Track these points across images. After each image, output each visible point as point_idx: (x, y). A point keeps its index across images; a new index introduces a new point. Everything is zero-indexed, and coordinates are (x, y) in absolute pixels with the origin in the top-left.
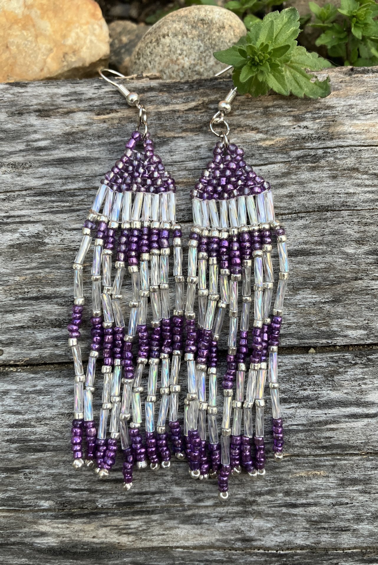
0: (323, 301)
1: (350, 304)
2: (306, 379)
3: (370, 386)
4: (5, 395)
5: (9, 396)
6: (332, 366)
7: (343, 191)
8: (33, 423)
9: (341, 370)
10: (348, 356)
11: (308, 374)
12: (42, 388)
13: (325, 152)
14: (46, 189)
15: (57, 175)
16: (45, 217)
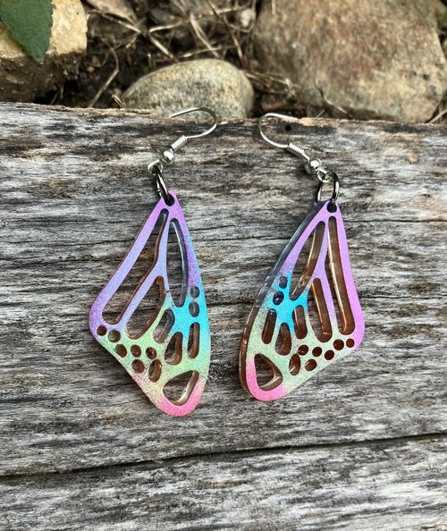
1: (372, 398)
2: (321, 476)
6: (348, 461)
9: (357, 465)
13: (361, 226)
14: (27, 259)
15: (41, 240)
16: (26, 298)
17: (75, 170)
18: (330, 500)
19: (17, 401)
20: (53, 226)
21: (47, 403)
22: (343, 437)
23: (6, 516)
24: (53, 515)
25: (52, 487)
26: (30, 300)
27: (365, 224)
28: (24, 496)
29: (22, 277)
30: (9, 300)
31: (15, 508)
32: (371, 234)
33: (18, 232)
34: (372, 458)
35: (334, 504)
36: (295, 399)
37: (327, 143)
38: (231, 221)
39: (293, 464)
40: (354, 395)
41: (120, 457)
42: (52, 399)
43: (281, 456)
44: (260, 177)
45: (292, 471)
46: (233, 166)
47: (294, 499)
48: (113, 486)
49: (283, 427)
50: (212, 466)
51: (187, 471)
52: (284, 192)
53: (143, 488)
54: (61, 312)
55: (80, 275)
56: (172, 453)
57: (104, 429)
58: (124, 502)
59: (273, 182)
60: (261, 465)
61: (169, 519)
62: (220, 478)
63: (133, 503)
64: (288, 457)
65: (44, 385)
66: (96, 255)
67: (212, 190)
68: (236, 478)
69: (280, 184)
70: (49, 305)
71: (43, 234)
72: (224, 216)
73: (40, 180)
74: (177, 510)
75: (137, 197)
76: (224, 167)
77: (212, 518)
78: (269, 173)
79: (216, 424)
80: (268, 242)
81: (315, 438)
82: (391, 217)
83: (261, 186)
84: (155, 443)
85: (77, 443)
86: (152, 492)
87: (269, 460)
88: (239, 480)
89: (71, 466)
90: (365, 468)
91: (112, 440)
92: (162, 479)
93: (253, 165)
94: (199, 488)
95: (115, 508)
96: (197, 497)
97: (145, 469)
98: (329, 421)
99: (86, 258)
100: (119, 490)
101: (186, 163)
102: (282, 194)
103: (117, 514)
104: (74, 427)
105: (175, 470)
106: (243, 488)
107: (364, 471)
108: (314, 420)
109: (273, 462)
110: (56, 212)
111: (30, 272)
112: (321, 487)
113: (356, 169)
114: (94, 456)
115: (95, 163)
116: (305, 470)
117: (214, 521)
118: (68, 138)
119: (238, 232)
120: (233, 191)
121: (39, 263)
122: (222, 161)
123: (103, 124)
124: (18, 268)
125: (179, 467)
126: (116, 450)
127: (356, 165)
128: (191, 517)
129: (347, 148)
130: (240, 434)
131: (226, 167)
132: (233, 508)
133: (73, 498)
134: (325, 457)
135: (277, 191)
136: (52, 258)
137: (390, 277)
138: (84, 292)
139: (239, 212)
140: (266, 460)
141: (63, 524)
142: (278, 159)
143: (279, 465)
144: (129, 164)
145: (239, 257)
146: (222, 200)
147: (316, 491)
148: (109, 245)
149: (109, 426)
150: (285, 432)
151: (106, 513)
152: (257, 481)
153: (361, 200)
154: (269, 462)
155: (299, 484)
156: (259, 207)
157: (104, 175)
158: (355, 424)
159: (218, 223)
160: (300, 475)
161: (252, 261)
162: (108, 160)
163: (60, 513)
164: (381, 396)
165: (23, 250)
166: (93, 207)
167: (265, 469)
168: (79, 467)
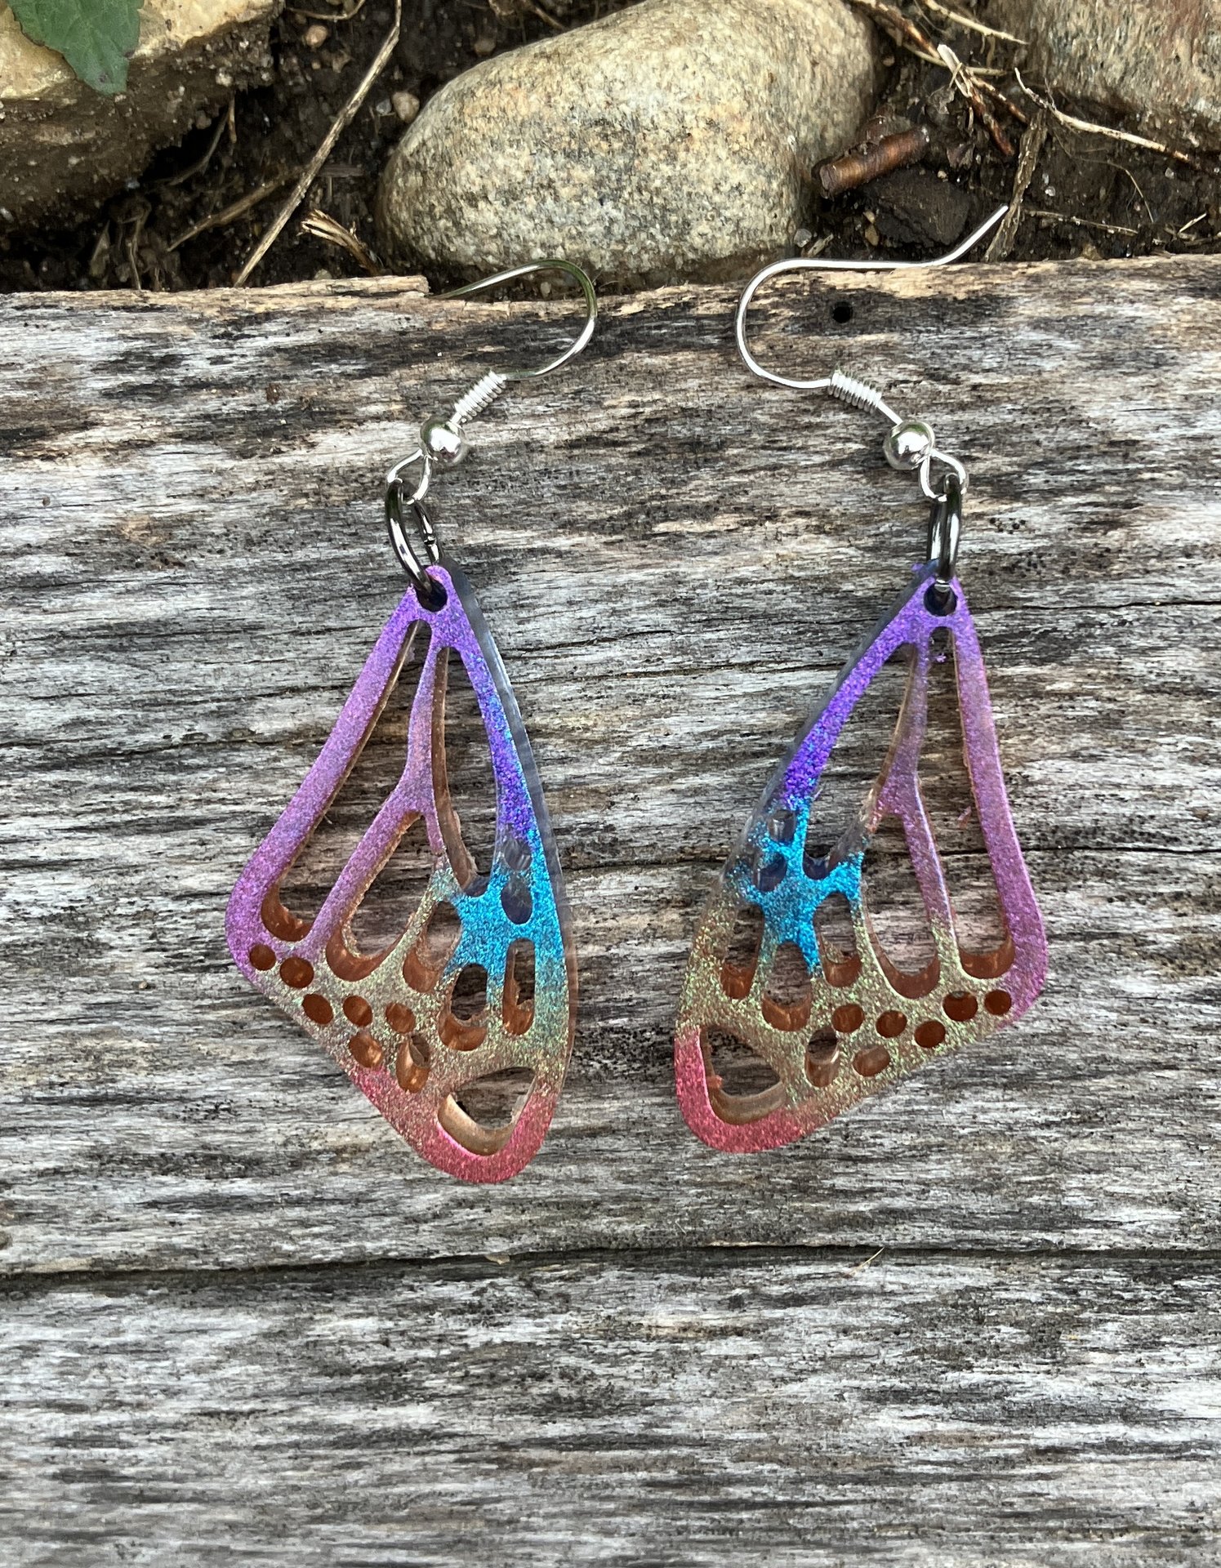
0: (1041, 1119)
1: (1131, 1132)
2: (970, 1336)
3: (1175, 1368)
4: (31, 1357)
5: (41, 1361)
6: (1057, 1302)
7: (1137, 776)
8: (124, 1437)
9: (1085, 1315)
10: (1113, 1277)
11: (980, 1320)
12: (142, 1338)
13: (1088, 624)
14: (79, 742)
15: (111, 690)
16: (88, 848)
17: (188, 489)
18: (996, 1405)
19: (94, 1101)
20: (141, 649)
21: (169, 1108)
22: (1038, 1235)
23: (102, 1367)
24: (219, 1374)
25: (210, 1306)
26: (96, 853)
27: (1102, 617)
28: (144, 1322)
29: (71, 789)
30: (43, 853)
31: (122, 1349)
32: (1124, 649)
33: (50, 668)
34: (1136, 1301)
35: (1011, 1416)
36: (877, 1125)
37: (976, 354)
38: (660, 617)
39: (885, 1294)
40: (1070, 1122)
41: (385, 1243)
42: (181, 1100)
43: (846, 1270)
44: (745, 479)
45: (879, 1313)
46: (656, 449)
47: (883, 1391)
48: (371, 1314)
49: (847, 1194)
50: (644, 1284)
51: (572, 1291)
52: (824, 523)
53: (453, 1324)
54: (176, 886)
55: (224, 785)
56: (528, 1241)
57: (335, 1174)
58: (401, 1355)
59: (789, 493)
60: (785, 1289)
61: (524, 1409)
62: (665, 1316)
63: (428, 1360)
64: (867, 1276)
65: (154, 1068)
66: (262, 727)
67: (594, 527)
68: (713, 1318)
69: (813, 499)
70: (145, 867)
71: (115, 673)
72: (635, 603)
73: (97, 519)
74: (546, 1388)
75: (371, 557)
76: (632, 455)
77: (642, 1419)
78: (775, 467)
79: (646, 1177)
80: (774, 681)
81: (948, 1232)
82: (1194, 589)
83: (751, 509)
84: (478, 1212)
85: (267, 1205)
86: (477, 1336)
87: (808, 1277)
88: (723, 1323)
89: (257, 1259)
90: (1110, 1326)
91: (358, 1201)
92: (503, 1306)
93: (722, 445)
94: (608, 1336)
95: (380, 1369)
96: (600, 1359)
97: (456, 1277)
98: (990, 1190)
99: (238, 736)
100: (389, 1324)
101: (512, 449)
102: (819, 530)
103: (384, 1385)
104: (251, 1166)
105: (538, 1286)
106: (730, 1346)
107: (1111, 1332)
108: (940, 1182)
109: (823, 1284)
110: (150, 609)
111: (89, 777)
112: (970, 1367)
113: (1074, 435)
114: (316, 1236)
115: (245, 462)
116: (922, 1315)
117: (649, 1426)
118: (161, 393)
119: (682, 650)
120: (661, 527)
121: (112, 752)
122: (622, 435)
123: (261, 343)
124: (57, 766)
125: (550, 1277)
126: (373, 1225)
127: (1078, 422)
128: (583, 1408)
129: (1047, 365)
130: (722, 1203)
131: (639, 454)
132: (701, 1397)
133: (268, 1335)
134: (982, 1284)
135: (801, 521)
136: (146, 738)
137: (1179, 787)
138: (237, 831)
139: (682, 592)
140: (801, 1279)
141: (245, 1398)
142: (806, 419)
143: (840, 1294)
144: (341, 460)
145: (680, 728)
146: (629, 554)
147: (951, 1375)
148: (298, 701)
149: (344, 1167)
150: (852, 1208)
151: (356, 1379)
152: (774, 1331)
153: (1088, 540)
154: (808, 1285)
155: (900, 1351)
156: (744, 572)
157: (271, 498)
158: (1076, 1199)
159: (619, 624)
160: (905, 1327)
161: (721, 742)
162: (278, 452)
163: (237, 1370)
164: (1159, 1129)
165: (67, 717)
166: (250, 590)
167: (798, 1301)
168: (278, 1261)
